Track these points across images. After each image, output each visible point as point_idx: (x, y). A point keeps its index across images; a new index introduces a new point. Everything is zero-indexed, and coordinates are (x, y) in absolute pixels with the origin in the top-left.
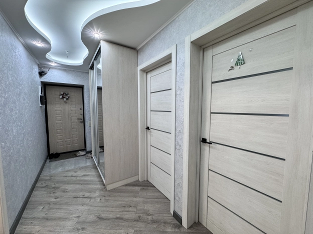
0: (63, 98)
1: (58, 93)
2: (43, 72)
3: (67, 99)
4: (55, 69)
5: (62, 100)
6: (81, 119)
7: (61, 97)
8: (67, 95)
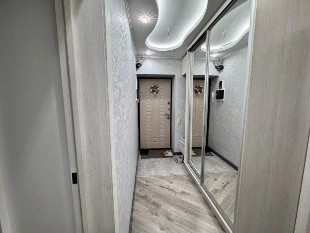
0: (153, 91)
1: (149, 87)
2: (139, 64)
3: (157, 93)
4: (149, 59)
5: (152, 94)
6: (169, 115)
7: (152, 90)
8: (156, 88)
